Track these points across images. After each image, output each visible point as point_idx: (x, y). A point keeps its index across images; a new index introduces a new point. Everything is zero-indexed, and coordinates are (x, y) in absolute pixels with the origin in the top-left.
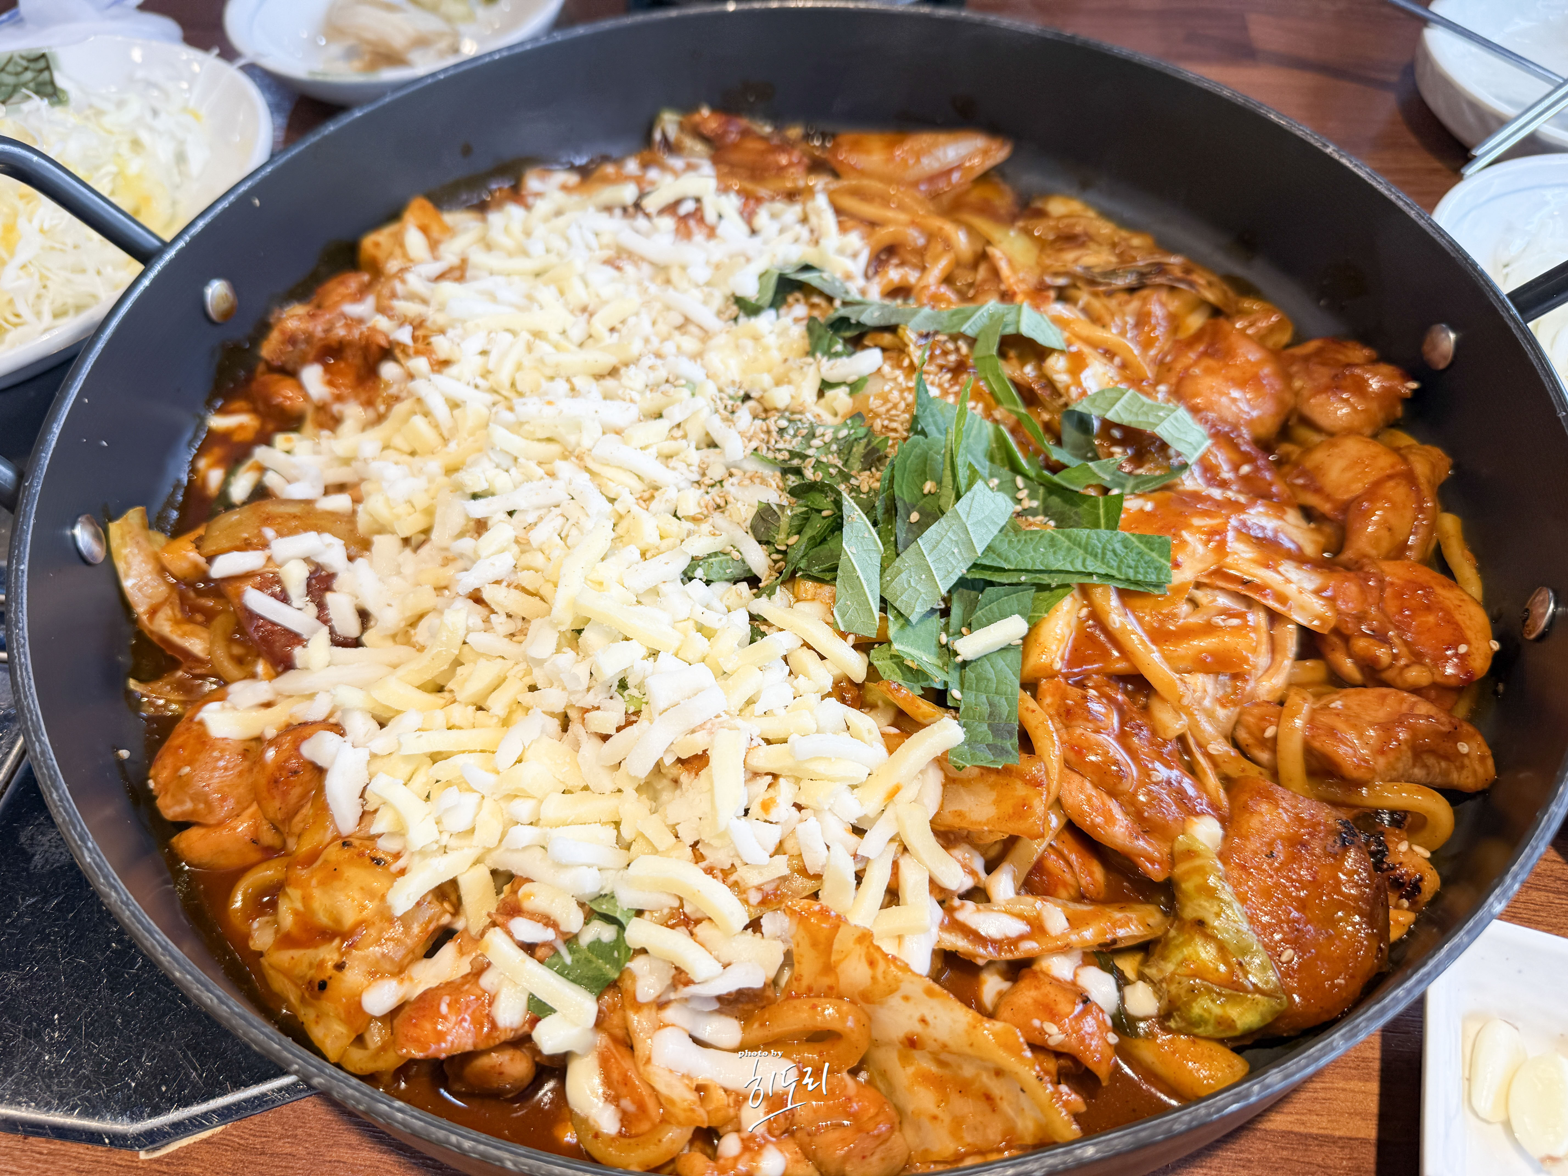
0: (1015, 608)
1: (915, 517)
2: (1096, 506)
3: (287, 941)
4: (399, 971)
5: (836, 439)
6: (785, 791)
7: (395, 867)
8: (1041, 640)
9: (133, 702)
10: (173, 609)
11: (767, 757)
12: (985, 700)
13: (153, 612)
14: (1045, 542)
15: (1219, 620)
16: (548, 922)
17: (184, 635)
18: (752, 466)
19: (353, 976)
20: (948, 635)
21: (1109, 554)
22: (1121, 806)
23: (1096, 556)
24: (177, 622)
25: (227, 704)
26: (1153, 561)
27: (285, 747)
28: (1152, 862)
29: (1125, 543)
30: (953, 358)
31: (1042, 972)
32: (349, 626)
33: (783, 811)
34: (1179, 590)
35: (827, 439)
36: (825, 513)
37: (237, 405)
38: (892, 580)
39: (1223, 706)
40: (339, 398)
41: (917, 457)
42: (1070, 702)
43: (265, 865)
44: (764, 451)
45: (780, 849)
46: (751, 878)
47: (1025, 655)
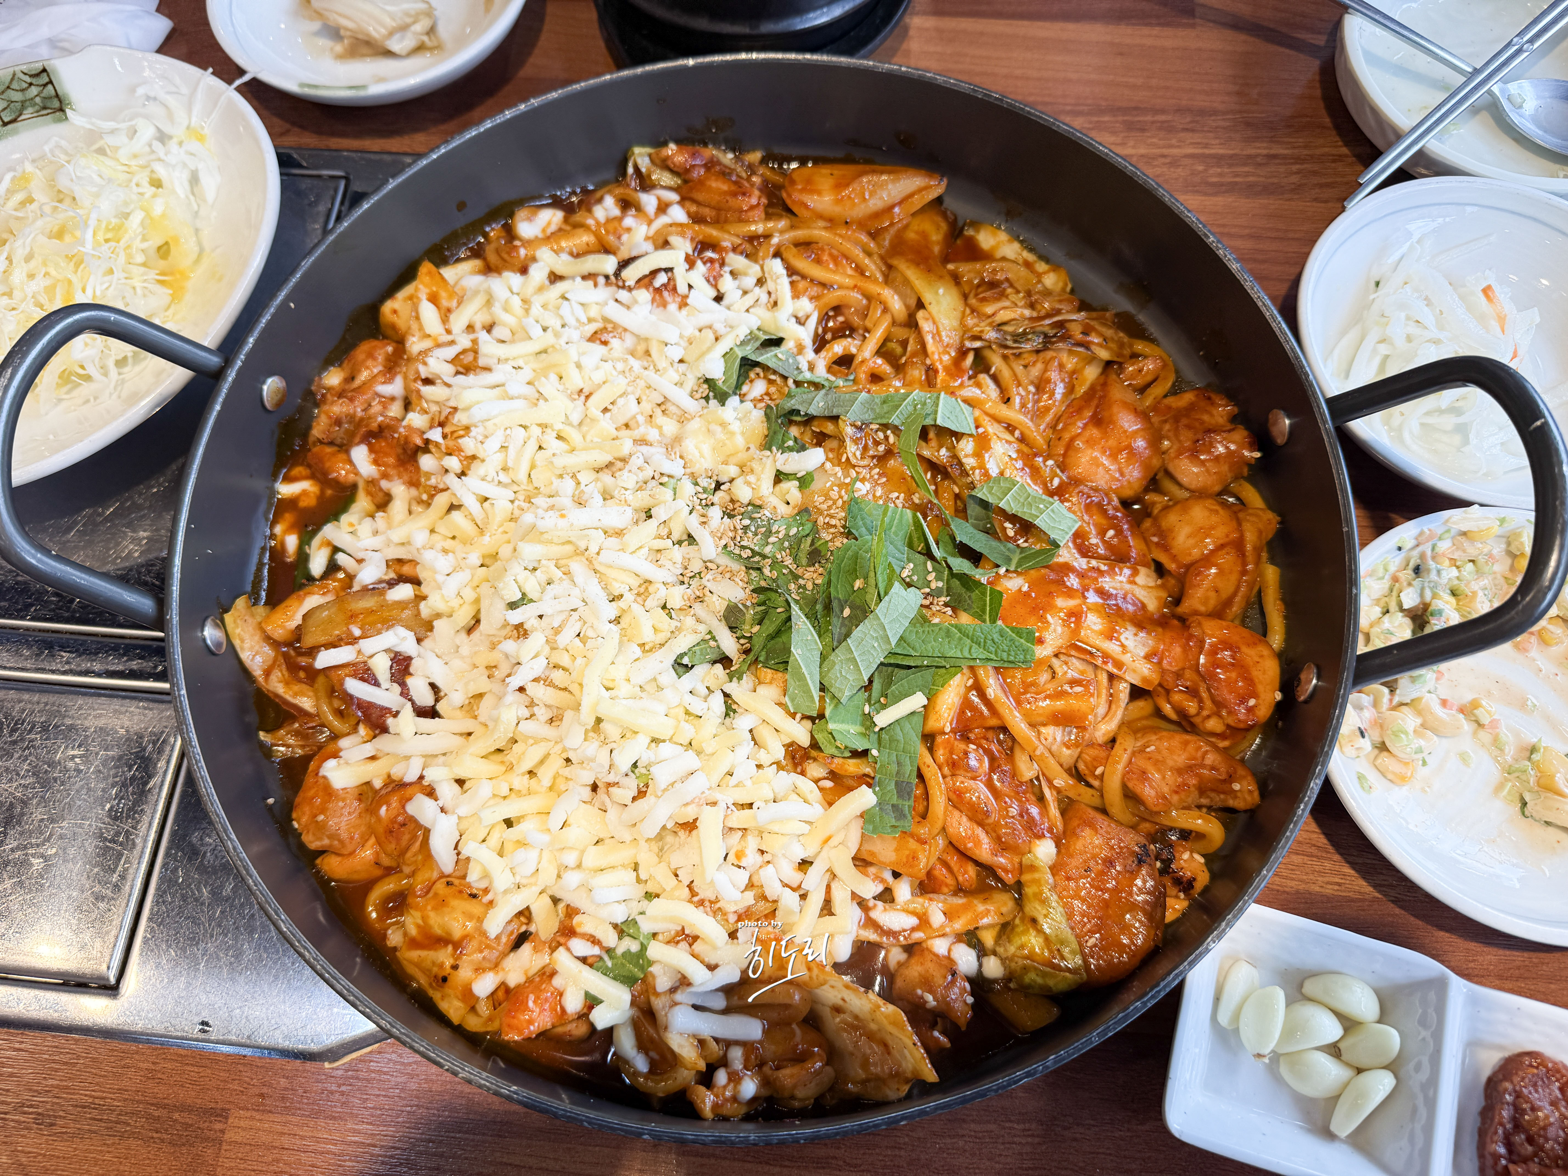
0: (920, 683)
1: (847, 612)
2: (984, 594)
3: (413, 943)
4: (496, 966)
5: (787, 535)
6: (752, 843)
7: (486, 899)
8: (937, 709)
9: (267, 751)
10: (281, 671)
11: (739, 818)
12: (894, 758)
13: (267, 673)
14: (943, 633)
15: (1067, 687)
16: (594, 941)
17: (295, 695)
18: (724, 561)
19: (465, 973)
20: (870, 705)
21: (989, 642)
22: (987, 833)
23: (979, 644)
24: (287, 684)
25: (342, 761)
26: (1022, 644)
27: (394, 805)
28: (1006, 871)
29: (1002, 634)
30: (881, 448)
31: (927, 949)
32: (425, 698)
33: (752, 859)
34: (1041, 662)
35: (781, 536)
36: (779, 610)
37: (298, 470)
38: (829, 670)
39: (1068, 748)
40: (385, 476)
41: (849, 559)
42: (955, 757)
43: (387, 880)
44: (731, 547)
45: (750, 886)
46: (731, 908)
47: (926, 718)
